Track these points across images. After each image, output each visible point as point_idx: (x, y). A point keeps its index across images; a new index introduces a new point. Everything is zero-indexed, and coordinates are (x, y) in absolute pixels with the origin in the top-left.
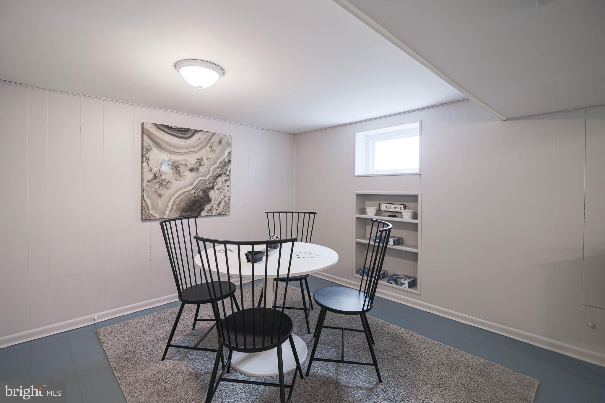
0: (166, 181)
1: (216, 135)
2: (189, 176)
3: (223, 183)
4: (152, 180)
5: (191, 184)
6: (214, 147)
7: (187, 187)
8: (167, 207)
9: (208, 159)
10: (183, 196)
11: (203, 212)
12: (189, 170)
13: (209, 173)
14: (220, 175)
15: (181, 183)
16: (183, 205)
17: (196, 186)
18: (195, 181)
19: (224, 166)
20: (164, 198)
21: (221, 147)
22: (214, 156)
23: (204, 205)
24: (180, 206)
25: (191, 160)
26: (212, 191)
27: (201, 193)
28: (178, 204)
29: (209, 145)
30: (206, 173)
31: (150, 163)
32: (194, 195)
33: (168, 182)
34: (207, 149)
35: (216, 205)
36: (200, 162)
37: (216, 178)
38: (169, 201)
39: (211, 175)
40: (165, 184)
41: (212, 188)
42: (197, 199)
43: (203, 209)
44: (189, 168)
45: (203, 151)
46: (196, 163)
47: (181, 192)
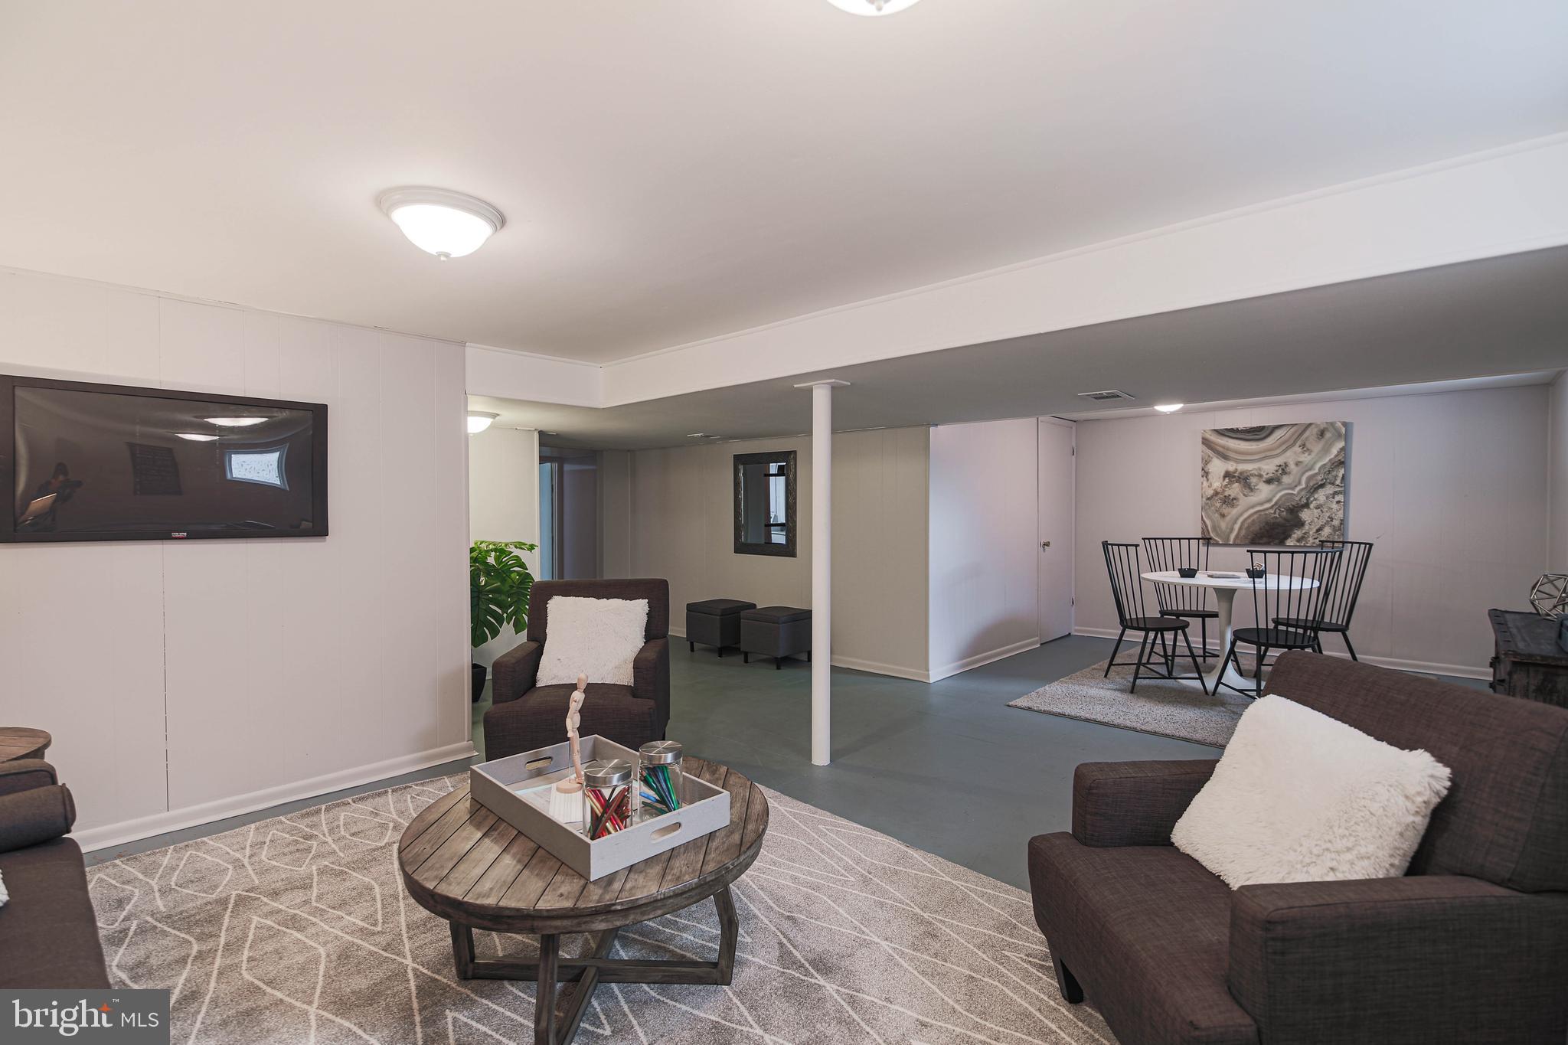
0: (1231, 497)
1: (1313, 426)
2: (1264, 491)
3: (1327, 498)
4: (1212, 497)
5: (1269, 501)
6: (1308, 445)
7: (1261, 504)
8: (1232, 529)
9: (1298, 464)
10: (1255, 516)
11: (1289, 540)
12: (1264, 482)
13: (1299, 483)
14: (1322, 486)
15: (1254, 499)
16: (1256, 528)
17: (1276, 503)
18: (1274, 496)
19: (1329, 471)
20: (1228, 518)
21: (1322, 442)
22: (1309, 458)
23: (1292, 530)
24: (1251, 529)
25: (1269, 467)
26: (1306, 510)
27: (1285, 513)
28: (1248, 527)
29: (1299, 443)
30: (1294, 484)
31: (1210, 476)
32: (1273, 516)
33: (1234, 499)
34: (1297, 449)
35: (1314, 530)
36: (1283, 469)
37: (1314, 491)
38: (1235, 522)
39: (1304, 486)
40: (1229, 501)
41: (1307, 505)
42: (1278, 521)
43: (1288, 536)
44: (1264, 479)
45: (1289, 453)
46: (1277, 471)
47: (1252, 511)
